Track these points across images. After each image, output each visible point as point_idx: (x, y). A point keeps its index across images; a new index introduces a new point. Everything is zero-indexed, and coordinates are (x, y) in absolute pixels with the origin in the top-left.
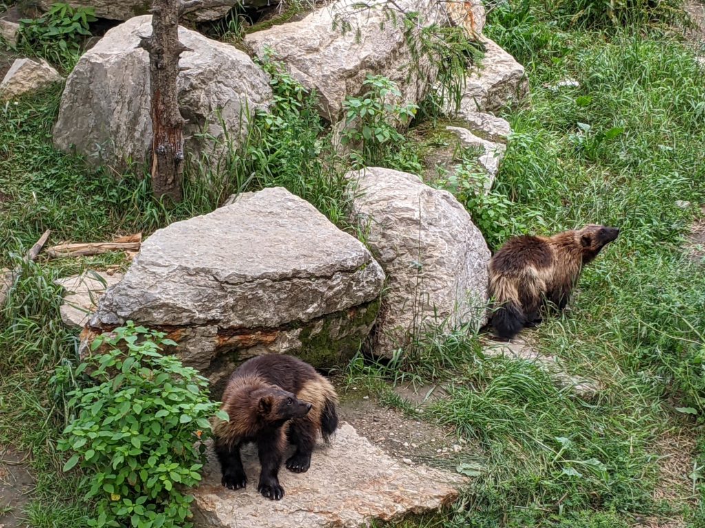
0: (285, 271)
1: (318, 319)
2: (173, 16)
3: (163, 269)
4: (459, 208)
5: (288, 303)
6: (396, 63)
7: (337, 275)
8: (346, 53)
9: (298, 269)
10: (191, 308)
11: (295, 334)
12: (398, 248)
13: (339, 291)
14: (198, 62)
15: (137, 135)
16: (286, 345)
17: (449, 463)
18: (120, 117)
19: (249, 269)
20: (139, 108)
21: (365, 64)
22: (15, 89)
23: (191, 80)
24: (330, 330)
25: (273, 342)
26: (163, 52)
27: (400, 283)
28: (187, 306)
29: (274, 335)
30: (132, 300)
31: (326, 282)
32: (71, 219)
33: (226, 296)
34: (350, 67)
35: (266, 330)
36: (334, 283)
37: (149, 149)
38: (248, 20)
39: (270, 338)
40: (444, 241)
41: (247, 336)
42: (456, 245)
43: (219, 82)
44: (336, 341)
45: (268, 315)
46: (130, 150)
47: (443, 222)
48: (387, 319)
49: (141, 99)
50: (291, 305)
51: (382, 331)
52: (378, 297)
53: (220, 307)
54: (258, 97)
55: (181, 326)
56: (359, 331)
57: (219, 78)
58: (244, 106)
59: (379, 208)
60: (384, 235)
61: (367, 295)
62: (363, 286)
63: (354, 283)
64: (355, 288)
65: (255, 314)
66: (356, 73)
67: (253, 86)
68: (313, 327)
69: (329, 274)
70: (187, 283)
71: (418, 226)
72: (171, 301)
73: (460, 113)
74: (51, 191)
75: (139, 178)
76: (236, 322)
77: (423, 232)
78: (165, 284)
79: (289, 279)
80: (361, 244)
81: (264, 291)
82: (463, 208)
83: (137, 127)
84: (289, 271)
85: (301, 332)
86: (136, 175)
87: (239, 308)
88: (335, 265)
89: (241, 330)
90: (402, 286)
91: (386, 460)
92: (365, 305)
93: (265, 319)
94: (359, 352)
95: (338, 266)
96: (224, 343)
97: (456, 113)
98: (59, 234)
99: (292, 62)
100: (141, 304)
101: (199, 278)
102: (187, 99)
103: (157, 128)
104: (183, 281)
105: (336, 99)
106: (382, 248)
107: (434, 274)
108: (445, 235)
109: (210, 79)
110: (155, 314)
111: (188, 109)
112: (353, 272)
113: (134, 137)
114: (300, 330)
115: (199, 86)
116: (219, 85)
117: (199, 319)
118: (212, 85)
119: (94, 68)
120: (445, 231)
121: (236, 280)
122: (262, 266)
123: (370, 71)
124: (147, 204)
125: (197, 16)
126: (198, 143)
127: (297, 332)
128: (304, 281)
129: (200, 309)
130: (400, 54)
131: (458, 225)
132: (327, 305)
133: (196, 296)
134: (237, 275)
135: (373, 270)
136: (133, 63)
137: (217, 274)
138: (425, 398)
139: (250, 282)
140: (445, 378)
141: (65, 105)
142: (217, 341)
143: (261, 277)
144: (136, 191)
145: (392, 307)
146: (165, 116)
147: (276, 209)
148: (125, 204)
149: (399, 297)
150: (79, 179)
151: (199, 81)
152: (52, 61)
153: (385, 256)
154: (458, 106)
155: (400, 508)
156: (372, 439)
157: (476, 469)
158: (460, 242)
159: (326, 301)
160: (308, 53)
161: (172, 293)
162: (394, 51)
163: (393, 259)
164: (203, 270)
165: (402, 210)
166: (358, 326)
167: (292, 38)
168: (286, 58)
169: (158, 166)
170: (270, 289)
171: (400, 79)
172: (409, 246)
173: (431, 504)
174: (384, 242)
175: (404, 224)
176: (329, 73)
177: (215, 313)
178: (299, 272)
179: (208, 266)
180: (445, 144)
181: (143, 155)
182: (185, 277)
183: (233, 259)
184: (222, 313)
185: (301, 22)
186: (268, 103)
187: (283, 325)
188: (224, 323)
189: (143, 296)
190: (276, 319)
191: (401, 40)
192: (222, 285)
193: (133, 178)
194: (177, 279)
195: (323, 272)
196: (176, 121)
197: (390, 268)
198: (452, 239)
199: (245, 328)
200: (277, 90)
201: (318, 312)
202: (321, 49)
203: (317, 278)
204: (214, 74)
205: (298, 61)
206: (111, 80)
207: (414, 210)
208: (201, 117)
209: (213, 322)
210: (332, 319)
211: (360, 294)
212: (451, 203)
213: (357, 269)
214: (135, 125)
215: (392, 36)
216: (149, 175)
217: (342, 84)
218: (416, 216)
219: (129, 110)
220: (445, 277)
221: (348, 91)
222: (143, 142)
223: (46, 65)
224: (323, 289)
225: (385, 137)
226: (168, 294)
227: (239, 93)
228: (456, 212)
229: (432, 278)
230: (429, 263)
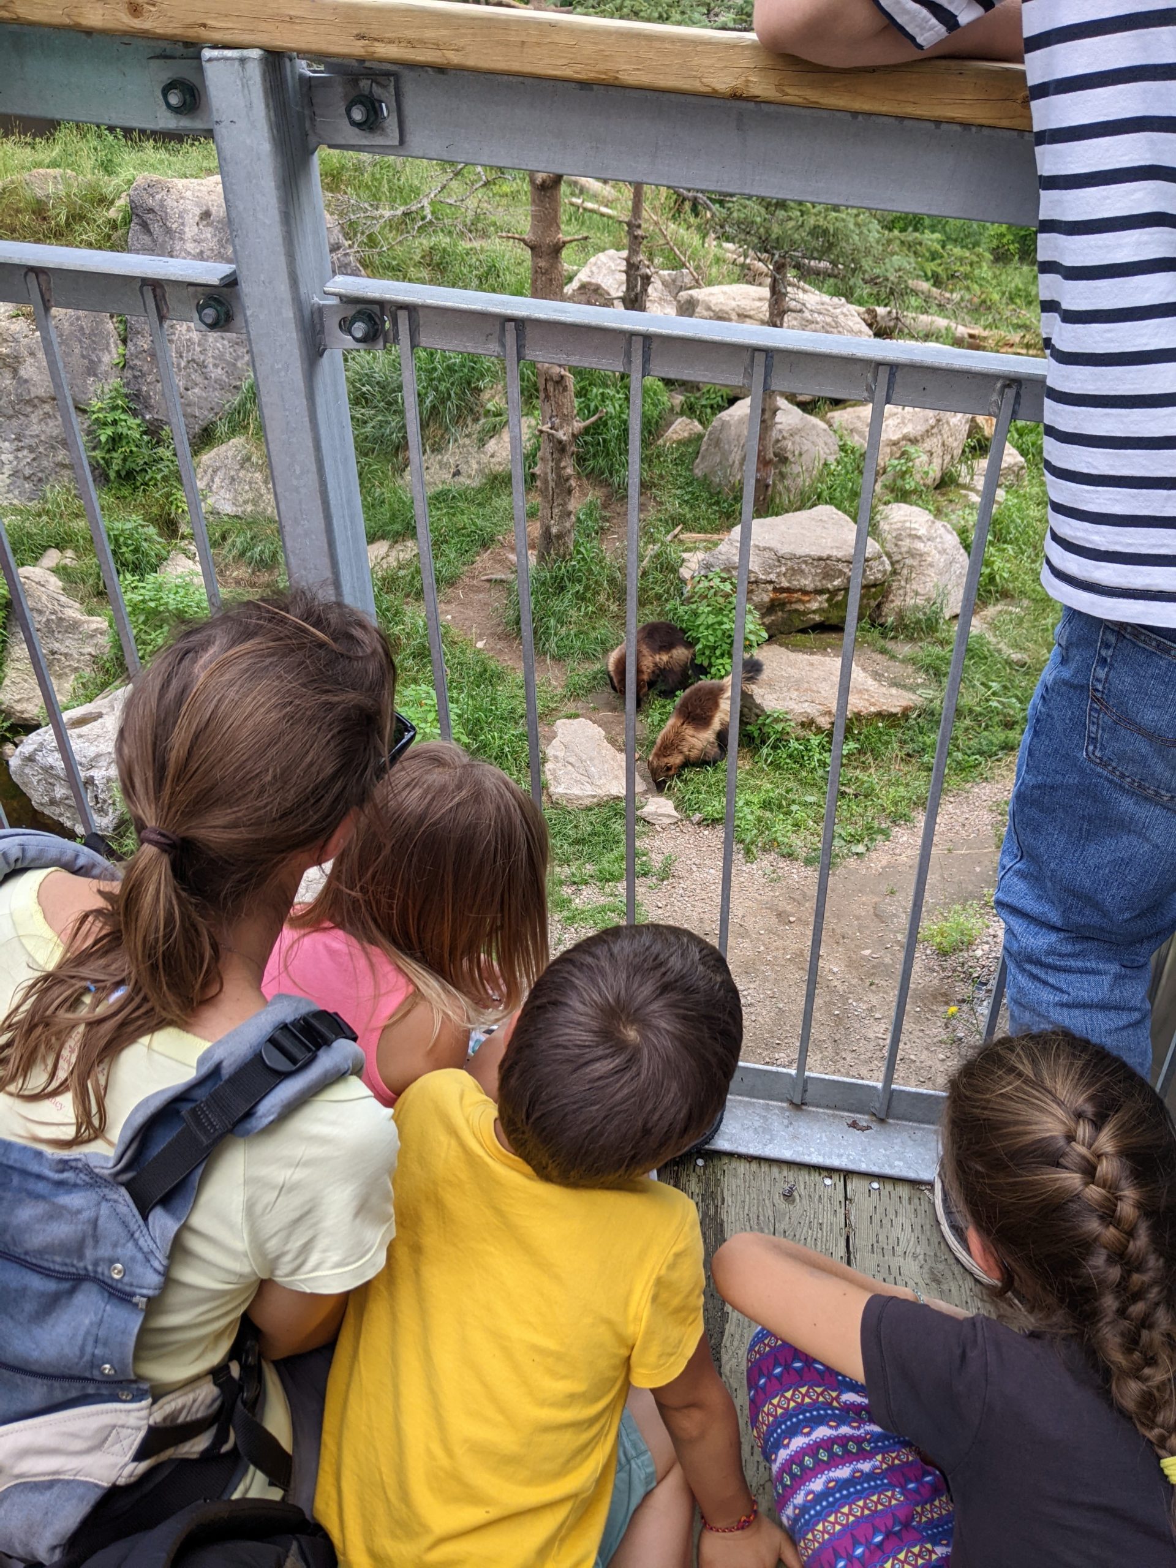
0: (822, 555)
1: (840, 590)
4: (954, 535)
5: (821, 576)
6: (928, 440)
8: (894, 428)
9: (831, 554)
10: (758, 571)
11: (824, 598)
12: (905, 554)
14: (790, 421)
16: (817, 604)
17: (912, 689)
18: (736, 456)
19: (798, 551)
21: (906, 438)
22: (675, 437)
23: (783, 433)
25: (809, 601)
27: (901, 577)
28: (756, 569)
29: (810, 596)
31: (848, 566)
32: (696, 519)
33: (781, 566)
35: (805, 592)
39: (806, 598)
40: (937, 552)
41: (792, 595)
42: (946, 556)
43: (803, 437)
45: (807, 583)
47: (939, 541)
48: (889, 599)
50: (824, 578)
51: (884, 607)
52: (884, 582)
53: (776, 573)
54: (828, 452)
55: (750, 583)
56: (868, 604)
57: (803, 435)
58: (818, 456)
59: (896, 527)
60: (896, 544)
61: (877, 579)
62: (875, 572)
63: (869, 569)
64: (869, 573)
65: (798, 581)
66: (899, 443)
68: (836, 595)
69: (851, 560)
71: (920, 541)
73: (971, 484)
74: (686, 502)
76: (785, 584)
77: (923, 545)
79: (824, 560)
80: (879, 544)
81: (806, 566)
82: (957, 536)
84: (824, 555)
85: (828, 597)
87: (788, 575)
89: (788, 590)
90: (901, 579)
91: (870, 681)
92: (875, 586)
93: (805, 584)
94: (866, 618)
96: (776, 597)
97: (969, 484)
98: (688, 528)
99: (856, 433)
101: (767, 553)
102: (779, 445)
106: (892, 554)
107: (926, 572)
108: (939, 549)
109: (796, 434)
111: (779, 452)
112: (868, 561)
114: (827, 595)
115: (789, 437)
116: (802, 439)
117: (762, 579)
118: (797, 438)
119: (724, 425)
120: (940, 546)
121: (789, 557)
122: (807, 550)
123: (909, 442)
126: (782, 476)
128: (834, 563)
129: (764, 573)
130: (932, 434)
131: (950, 545)
133: (762, 564)
134: (789, 553)
135: (883, 563)
137: (777, 551)
138: (905, 649)
139: (798, 559)
140: (921, 639)
141: (703, 448)
142: (772, 595)
143: (806, 557)
145: (894, 592)
146: (764, 456)
147: (825, 518)
149: (899, 585)
150: (705, 495)
151: (788, 434)
152: (701, 422)
153: (896, 558)
154: (971, 479)
155: (873, 709)
156: (864, 669)
157: (930, 693)
158: (949, 555)
162: (927, 431)
163: (899, 561)
164: (770, 549)
165: (911, 529)
166: (868, 600)
167: (859, 417)
168: (852, 429)
170: (810, 565)
171: (929, 451)
172: (912, 553)
173: (894, 710)
174: (895, 549)
175: (911, 538)
177: (773, 577)
178: (831, 557)
179: (773, 546)
180: (956, 501)
183: (789, 544)
184: (777, 577)
186: (834, 456)
187: (816, 590)
188: (777, 584)
190: (812, 585)
192: (780, 559)
195: (848, 559)
196: (770, 459)
197: (897, 566)
198: (943, 552)
199: (791, 589)
200: (843, 448)
201: (841, 585)
203: (843, 562)
204: (800, 432)
205: (860, 431)
206: (733, 431)
207: (920, 529)
208: (786, 459)
209: (771, 582)
211: (872, 577)
212: (948, 530)
213: (871, 560)
214: (745, 460)
215: (927, 420)
217: (888, 450)
219: (742, 450)
220: (933, 574)
221: (892, 454)
223: (696, 423)
224: (846, 570)
225: (912, 486)
227: (816, 447)
228: (949, 537)
229: (923, 574)
230: (924, 565)
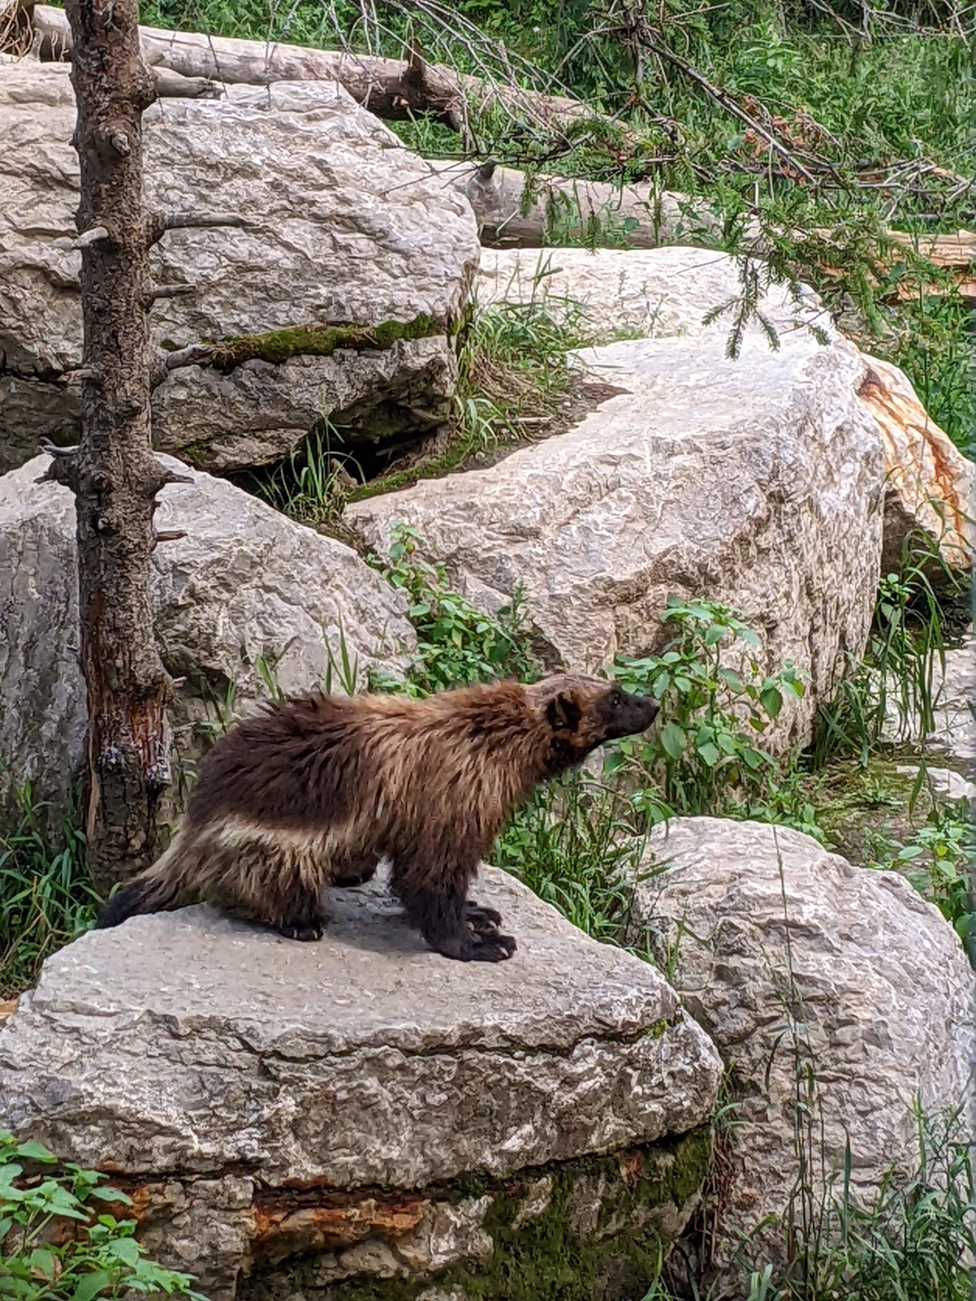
0: (441, 1028)
1: (538, 1171)
2: (136, 388)
3: (100, 1021)
4: (926, 912)
5: (450, 1118)
6: (750, 574)
7: (587, 1046)
8: (614, 539)
9: (476, 1022)
10: (177, 1124)
11: (472, 1212)
12: (760, 1002)
13: (595, 1095)
14: (211, 533)
15: (48, 731)
16: (447, 1244)
19: (340, 1023)
20: (55, 661)
21: (666, 571)
23: (192, 578)
24: (572, 1209)
25: (412, 1233)
26: (110, 489)
27: (766, 1098)
28: (168, 1118)
29: (413, 1212)
30: (12, 1101)
31: (553, 1065)
33: (276, 1092)
34: (625, 574)
35: (392, 1196)
36: (580, 1068)
37: (80, 768)
38: (352, 470)
39: (402, 1221)
40: (886, 983)
41: (338, 1212)
42: (920, 996)
43: (268, 589)
44: (590, 1244)
45: (396, 1153)
46: (29, 772)
47: (882, 937)
48: (735, 1197)
49: (58, 636)
50: (461, 1126)
51: (721, 1230)
52: (705, 1125)
53: (258, 1124)
54: (374, 643)
55: (151, 1177)
56: (656, 1221)
57: (268, 578)
58: (338, 657)
59: (704, 902)
60: (721, 973)
61: (672, 1114)
62: (661, 1085)
63: (635, 1075)
64: (637, 1089)
65: (357, 1148)
66: (642, 593)
67: (363, 614)
68: (524, 1193)
69: (564, 1043)
70: (168, 1057)
71: (813, 943)
72: (122, 1103)
73: (934, 741)
75: (54, 847)
76: (309, 1169)
77: (825, 957)
78: (105, 1057)
79: (451, 1050)
80: (652, 969)
81: (381, 1082)
82: (940, 915)
83: (48, 711)
84: (452, 1029)
85: (491, 1208)
86: (47, 841)
87: (312, 1128)
88: (579, 1018)
89: (319, 1193)
90: (771, 1105)
92: (669, 1142)
93: (387, 1162)
94: (655, 1285)
95: (587, 1021)
96: (272, 1230)
97: (924, 741)
99: (470, 567)
100: (38, 1111)
101: (200, 1044)
102: (181, 627)
103: (99, 701)
104: (157, 1052)
105: (588, 659)
106: (716, 1006)
107: (861, 1068)
108: (889, 967)
109: (244, 579)
110: (76, 1140)
111: (185, 657)
112: (631, 1040)
113: (39, 737)
114: (486, 1200)
115: (213, 593)
116: (266, 596)
117: (201, 1157)
118: (248, 593)
120: (890, 958)
121: (304, 1049)
122: (374, 1015)
123: (680, 590)
124: (73, 913)
125: (216, 454)
127: (479, 1206)
128: (494, 1058)
129: (202, 1126)
130: (761, 551)
131: (927, 954)
132: (561, 1131)
133: (190, 1091)
134: (304, 1035)
135: (687, 1044)
136: (38, 543)
137: (250, 1032)
139: (341, 1054)
142: (252, 1224)
143: (374, 1042)
144: (45, 879)
145: (748, 1164)
146: (119, 663)
148: (16, 920)
149: (765, 1135)
151: (213, 581)
154: (928, 724)
158: (930, 989)
159: (558, 1120)
160: (510, 542)
161: (123, 1080)
162: (742, 540)
163: (748, 1034)
164: (211, 1023)
165: (766, 901)
166: (652, 1204)
167: (470, 506)
168: (454, 555)
169: (103, 805)
170: (399, 1076)
171: (762, 618)
174: (720, 991)
175: (774, 936)
176: (568, 590)
177: (247, 1143)
178: (479, 1033)
179: (226, 1012)
180: (895, 803)
181: (65, 785)
182: (162, 1041)
183: (298, 999)
184: (263, 1141)
185: (493, 470)
186: (405, 663)
187: (437, 1183)
188: (271, 1169)
189: (42, 1088)
190: (417, 1163)
191: (761, 513)
192: (267, 1063)
193: (37, 849)
194: (139, 1046)
195: (546, 1035)
196: (147, 677)
198: (910, 981)
199: (329, 1187)
201: (537, 1149)
202: (546, 531)
203: (531, 1051)
204: (253, 565)
205: (484, 562)
207: (802, 901)
208: (218, 677)
209: (242, 1165)
210: (575, 1176)
211: (654, 1107)
212: (907, 901)
213: (641, 1033)
214: (43, 705)
215: (735, 500)
216: (79, 834)
217: (604, 619)
218: (806, 916)
219: (27, 667)
220: (892, 1075)
221: (622, 639)
222: (63, 749)
224: (549, 1085)
225: (723, 754)
226: (115, 1084)
227: (324, 626)
228: (919, 923)
229: (853, 1078)
230: (848, 1040)
